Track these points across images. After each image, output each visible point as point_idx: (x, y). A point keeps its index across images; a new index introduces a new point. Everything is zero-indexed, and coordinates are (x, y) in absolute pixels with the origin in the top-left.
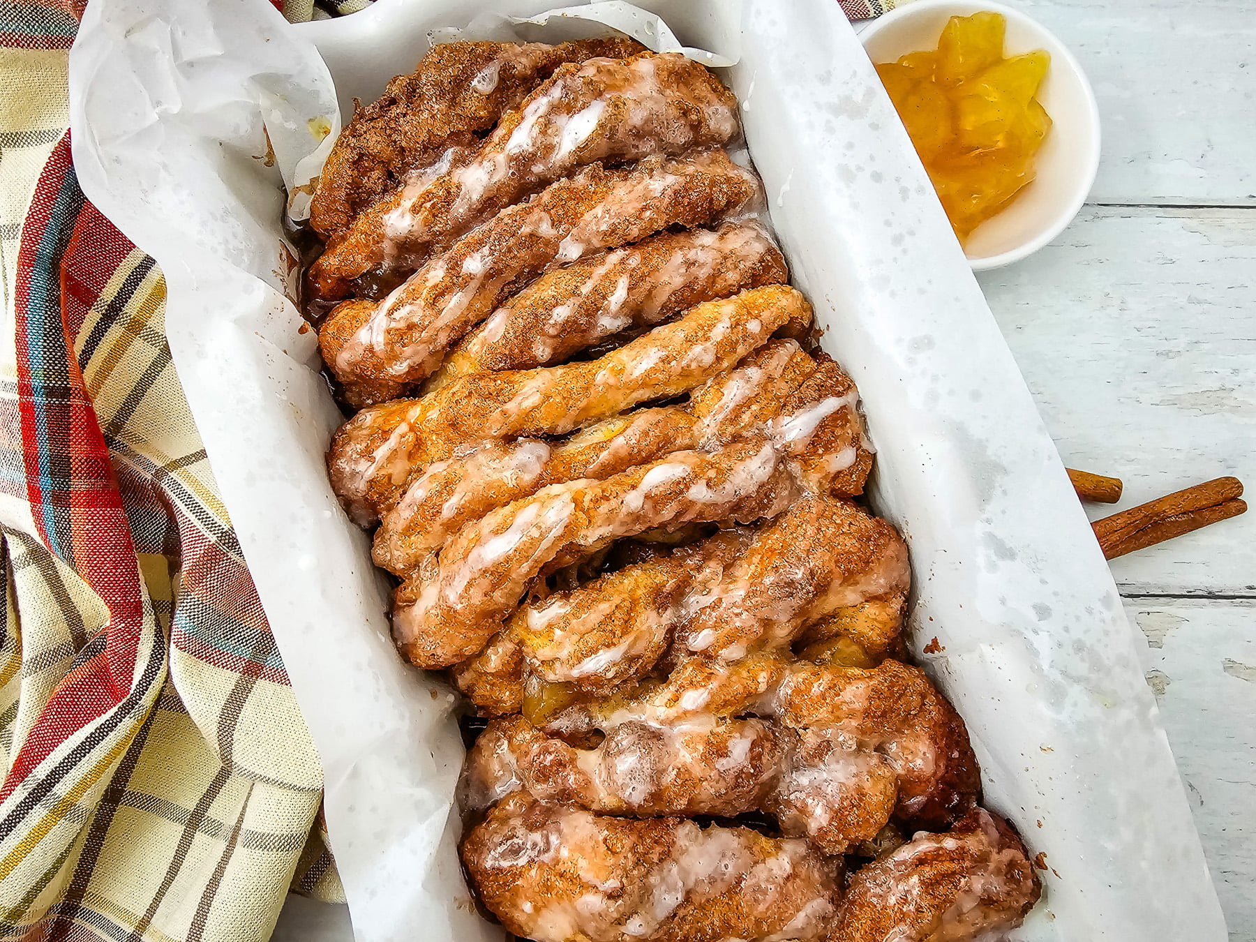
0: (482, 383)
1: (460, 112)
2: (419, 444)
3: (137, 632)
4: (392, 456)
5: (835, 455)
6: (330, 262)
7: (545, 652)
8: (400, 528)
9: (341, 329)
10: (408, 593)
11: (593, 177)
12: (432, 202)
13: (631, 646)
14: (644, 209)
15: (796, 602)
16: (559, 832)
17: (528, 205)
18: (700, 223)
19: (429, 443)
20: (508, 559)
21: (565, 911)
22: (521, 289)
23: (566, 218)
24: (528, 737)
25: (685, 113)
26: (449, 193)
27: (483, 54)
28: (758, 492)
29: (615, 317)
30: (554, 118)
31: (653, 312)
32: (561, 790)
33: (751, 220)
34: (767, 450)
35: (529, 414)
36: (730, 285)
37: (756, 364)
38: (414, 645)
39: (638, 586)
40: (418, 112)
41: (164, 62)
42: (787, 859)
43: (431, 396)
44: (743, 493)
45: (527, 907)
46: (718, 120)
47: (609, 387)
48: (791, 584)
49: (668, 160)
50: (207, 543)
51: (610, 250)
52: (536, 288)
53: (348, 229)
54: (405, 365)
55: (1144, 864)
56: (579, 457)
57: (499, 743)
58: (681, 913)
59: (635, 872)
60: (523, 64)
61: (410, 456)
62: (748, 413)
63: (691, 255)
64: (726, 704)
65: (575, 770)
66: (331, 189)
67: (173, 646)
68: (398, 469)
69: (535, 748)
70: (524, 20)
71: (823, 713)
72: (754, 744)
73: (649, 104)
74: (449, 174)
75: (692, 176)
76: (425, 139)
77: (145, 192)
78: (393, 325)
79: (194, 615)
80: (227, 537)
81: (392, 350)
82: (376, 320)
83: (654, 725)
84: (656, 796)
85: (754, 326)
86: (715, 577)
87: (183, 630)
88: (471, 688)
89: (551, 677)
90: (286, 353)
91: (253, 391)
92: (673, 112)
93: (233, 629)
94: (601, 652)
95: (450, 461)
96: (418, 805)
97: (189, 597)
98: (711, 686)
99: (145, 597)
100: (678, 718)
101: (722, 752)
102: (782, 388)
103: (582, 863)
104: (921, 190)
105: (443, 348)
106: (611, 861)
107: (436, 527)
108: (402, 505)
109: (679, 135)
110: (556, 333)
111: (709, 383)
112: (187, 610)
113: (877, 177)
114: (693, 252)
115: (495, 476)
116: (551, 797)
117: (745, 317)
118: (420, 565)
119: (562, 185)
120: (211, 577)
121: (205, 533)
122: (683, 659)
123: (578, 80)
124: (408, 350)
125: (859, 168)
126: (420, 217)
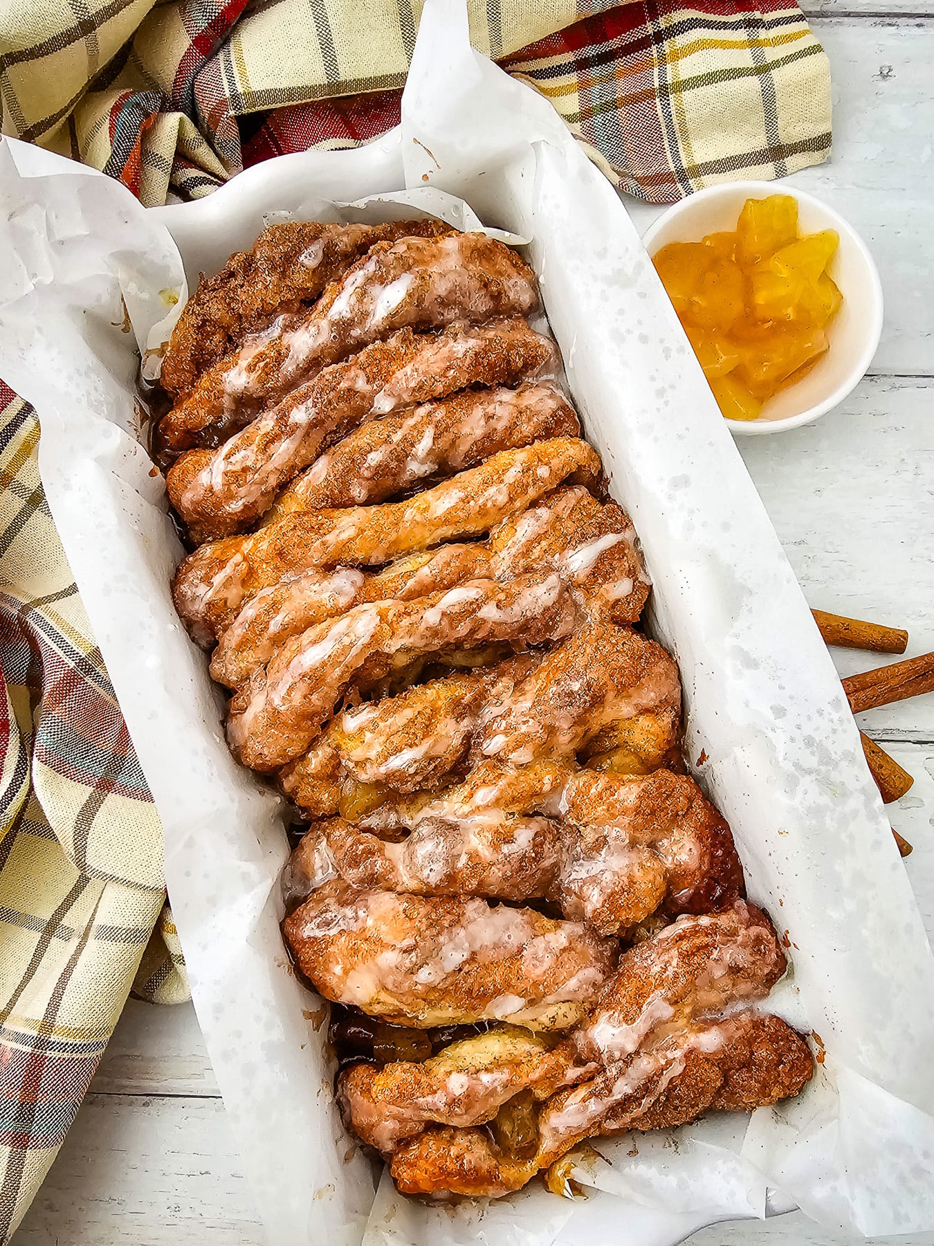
0: (306, 518)
1: (289, 284)
2: (251, 572)
3: (4, 747)
4: (228, 583)
5: (612, 584)
6: (177, 416)
7: (358, 753)
8: (233, 644)
9: (185, 472)
10: (240, 702)
11: (404, 340)
12: (265, 362)
13: (431, 748)
14: (449, 368)
15: (575, 711)
16: (367, 907)
17: (347, 364)
18: (499, 382)
19: (260, 571)
20: (324, 664)
21: (369, 970)
22: (341, 438)
23: (379, 376)
24: (343, 833)
25: (486, 285)
26: (280, 354)
27: (310, 233)
28: (543, 614)
29: (423, 463)
30: (370, 288)
31: (457, 459)
32: (369, 875)
33: (548, 381)
34: (553, 579)
35: (345, 545)
36: (525, 437)
37: (546, 505)
38: (245, 747)
39: (439, 697)
40: (254, 283)
41: (40, 241)
42: (564, 935)
43: (262, 530)
44: (529, 614)
45: (338, 970)
46: (519, 293)
47: (415, 523)
48: (571, 694)
49: (472, 327)
50: (67, 668)
51: (419, 404)
52: (354, 437)
53: (194, 386)
54: (241, 503)
55: (865, 932)
56: (390, 584)
57: (319, 840)
58: (466, 968)
59: (428, 932)
60: (344, 242)
61: (244, 583)
62: (538, 548)
63: (490, 409)
64: (514, 800)
65: (382, 857)
66: (178, 351)
67: (35, 759)
68: (233, 594)
69: (350, 841)
70: (347, 204)
71: (601, 810)
72: (536, 834)
73: (452, 277)
74: (280, 337)
75: (491, 340)
76: (259, 307)
77: (22, 349)
78: (230, 467)
79: (54, 732)
80: (84, 664)
81: (229, 489)
82: (215, 464)
83: (452, 819)
84: (451, 878)
85: (543, 472)
86: (506, 690)
87: (44, 745)
88: (294, 791)
89: (363, 777)
90: (137, 491)
91: (110, 518)
92: (475, 284)
93: (88, 750)
94: (405, 751)
95: (277, 586)
96: (245, 876)
97: (50, 715)
98: (501, 783)
99: (11, 716)
100: (473, 812)
101: (509, 839)
102: (569, 527)
103: (384, 928)
104: (681, 350)
105: (273, 489)
106: (408, 925)
107: (264, 641)
108: (236, 624)
109: (481, 304)
110: (370, 475)
111: (505, 521)
112: (48, 727)
113: (644, 339)
114: (492, 406)
115: (316, 598)
116: (362, 881)
117: (536, 463)
118: (251, 676)
119: (376, 346)
120: (70, 699)
121: (65, 660)
122: (478, 762)
123: (390, 256)
124: (243, 491)
125: (629, 332)
126: (254, 376)
